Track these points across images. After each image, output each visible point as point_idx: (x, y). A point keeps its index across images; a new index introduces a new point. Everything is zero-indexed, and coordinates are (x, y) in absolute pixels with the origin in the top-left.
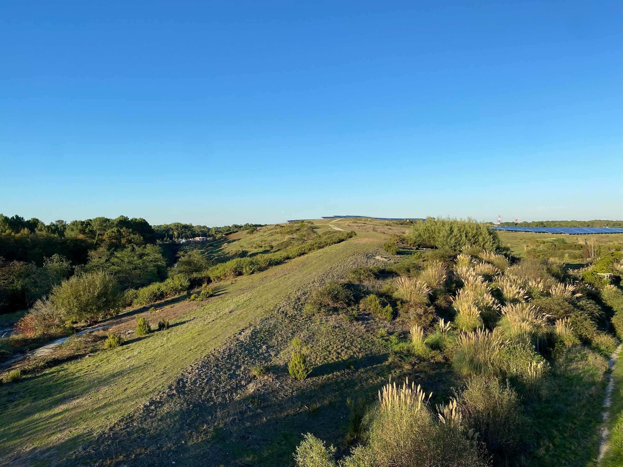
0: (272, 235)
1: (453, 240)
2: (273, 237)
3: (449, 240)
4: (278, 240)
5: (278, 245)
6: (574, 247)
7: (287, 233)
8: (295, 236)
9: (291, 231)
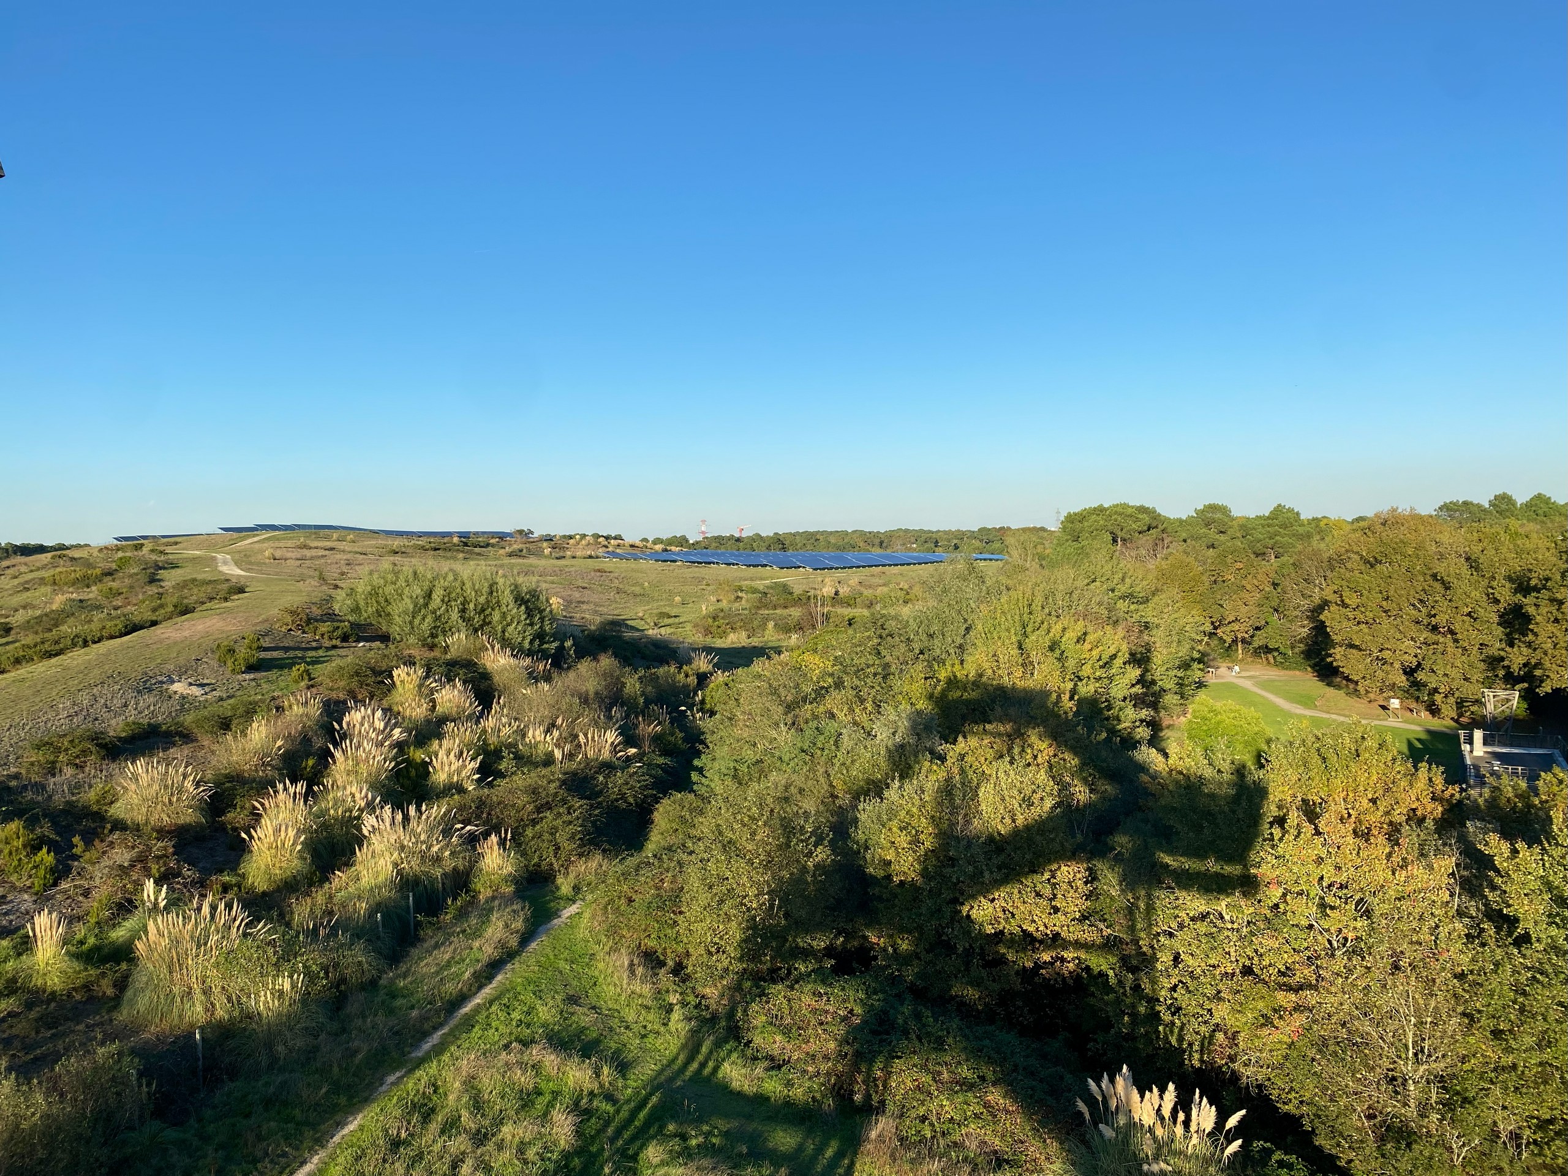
0: (28, 589)
1: (429, 619)
2: (28, 594)
3: (417, 622)
4: (34, 607)
5: (28, 622)
6: (804, 601)
7: (73, 584)
8: (93, 593)
9: (85, 577)
